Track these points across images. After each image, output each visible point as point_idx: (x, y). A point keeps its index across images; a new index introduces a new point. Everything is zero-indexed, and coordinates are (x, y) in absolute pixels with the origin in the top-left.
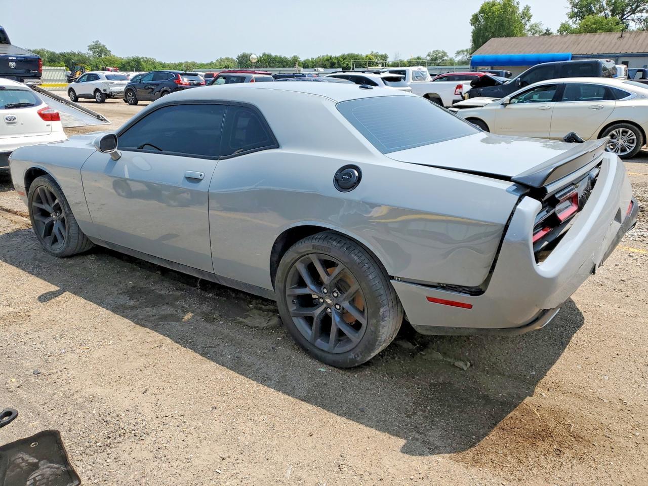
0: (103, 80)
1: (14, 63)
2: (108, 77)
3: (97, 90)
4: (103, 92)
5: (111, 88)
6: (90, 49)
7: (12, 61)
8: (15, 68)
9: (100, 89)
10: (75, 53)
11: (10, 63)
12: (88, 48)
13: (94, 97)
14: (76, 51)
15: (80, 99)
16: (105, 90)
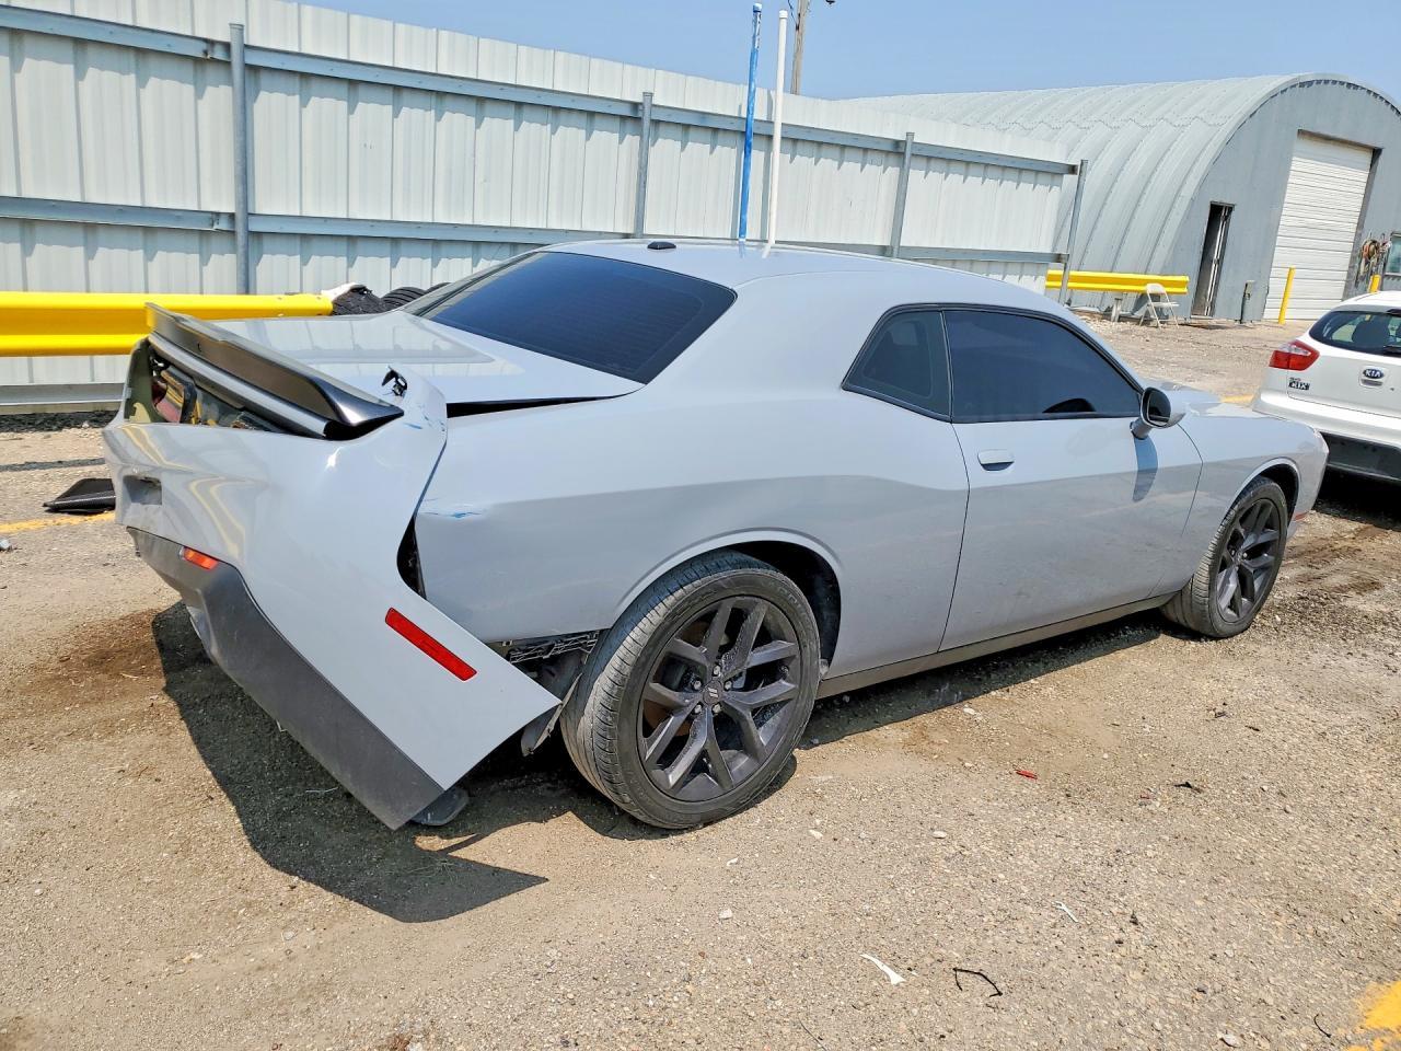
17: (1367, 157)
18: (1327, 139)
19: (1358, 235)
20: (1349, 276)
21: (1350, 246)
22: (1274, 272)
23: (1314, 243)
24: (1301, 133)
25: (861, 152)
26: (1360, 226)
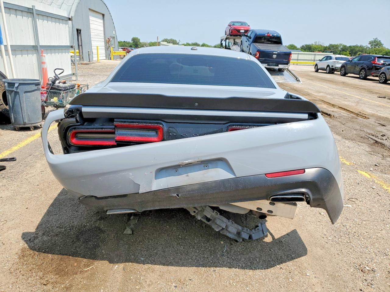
0: (333, 60)
1: (276, 56)
2: (336, 59)
3: (328, 66)
4: (331, 67)
5: (336, 65)
6: (370, 43)
7: (275, 54)
8: (275, 58)
9: (330, 65)
10: (358, 46)
11: (274, 55)
12: (369, 42)
13: (326, 70)
14: (359, 45)
15: (319, 71)
16: (332, 66)
17: (102, 16)
18: (94, 11)
19: (105, 37)
20: (105, 48)
21: (103, 40)
22: (93, 48)
23: (97, 39)
24: (89, 9)
25: (15, 11)
26: (104, 34)
